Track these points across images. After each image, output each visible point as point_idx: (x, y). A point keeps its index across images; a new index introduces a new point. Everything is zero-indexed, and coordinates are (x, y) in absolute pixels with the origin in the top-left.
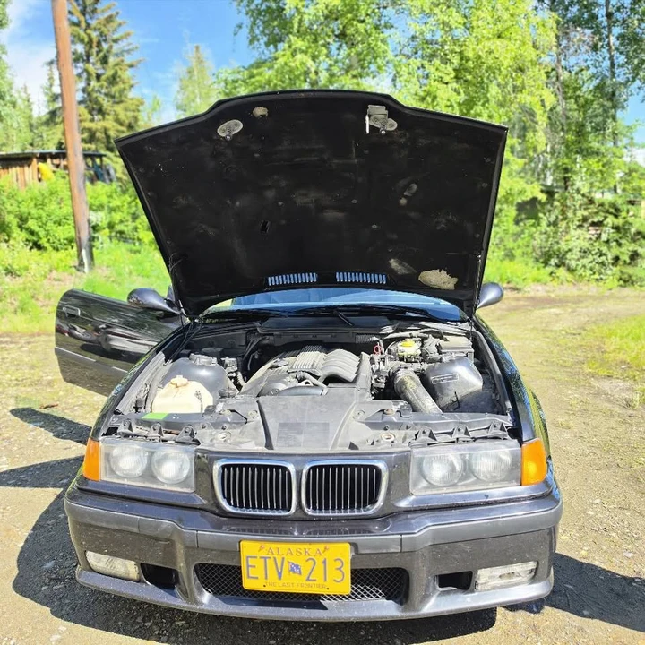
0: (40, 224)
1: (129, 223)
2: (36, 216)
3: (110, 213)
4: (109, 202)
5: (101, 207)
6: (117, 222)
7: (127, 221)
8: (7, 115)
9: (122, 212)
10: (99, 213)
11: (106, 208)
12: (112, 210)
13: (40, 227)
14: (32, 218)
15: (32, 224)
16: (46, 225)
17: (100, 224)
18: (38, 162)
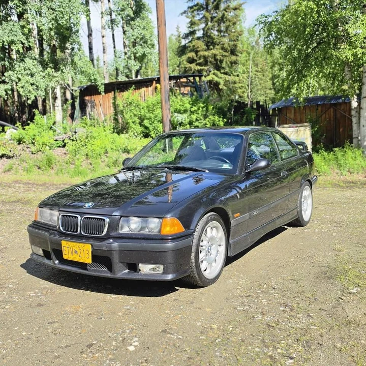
0: (150, 122)
1: (202, 121)
2: (149, 117)
3: (190, 115)
4: (191, 108)
5: (185, 111)
6: (194, 120)
7: (201, 120)
8: (148, 53)
9: (198, 114)
10: (184, 115)
11: (189, 111)
12: (192, 113)
13: (150, 124)
14: (147, 119)
15: (146, 123)
16: (153, 123)
17: (184, 122)
18: (156, 84)
